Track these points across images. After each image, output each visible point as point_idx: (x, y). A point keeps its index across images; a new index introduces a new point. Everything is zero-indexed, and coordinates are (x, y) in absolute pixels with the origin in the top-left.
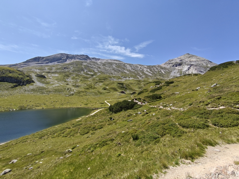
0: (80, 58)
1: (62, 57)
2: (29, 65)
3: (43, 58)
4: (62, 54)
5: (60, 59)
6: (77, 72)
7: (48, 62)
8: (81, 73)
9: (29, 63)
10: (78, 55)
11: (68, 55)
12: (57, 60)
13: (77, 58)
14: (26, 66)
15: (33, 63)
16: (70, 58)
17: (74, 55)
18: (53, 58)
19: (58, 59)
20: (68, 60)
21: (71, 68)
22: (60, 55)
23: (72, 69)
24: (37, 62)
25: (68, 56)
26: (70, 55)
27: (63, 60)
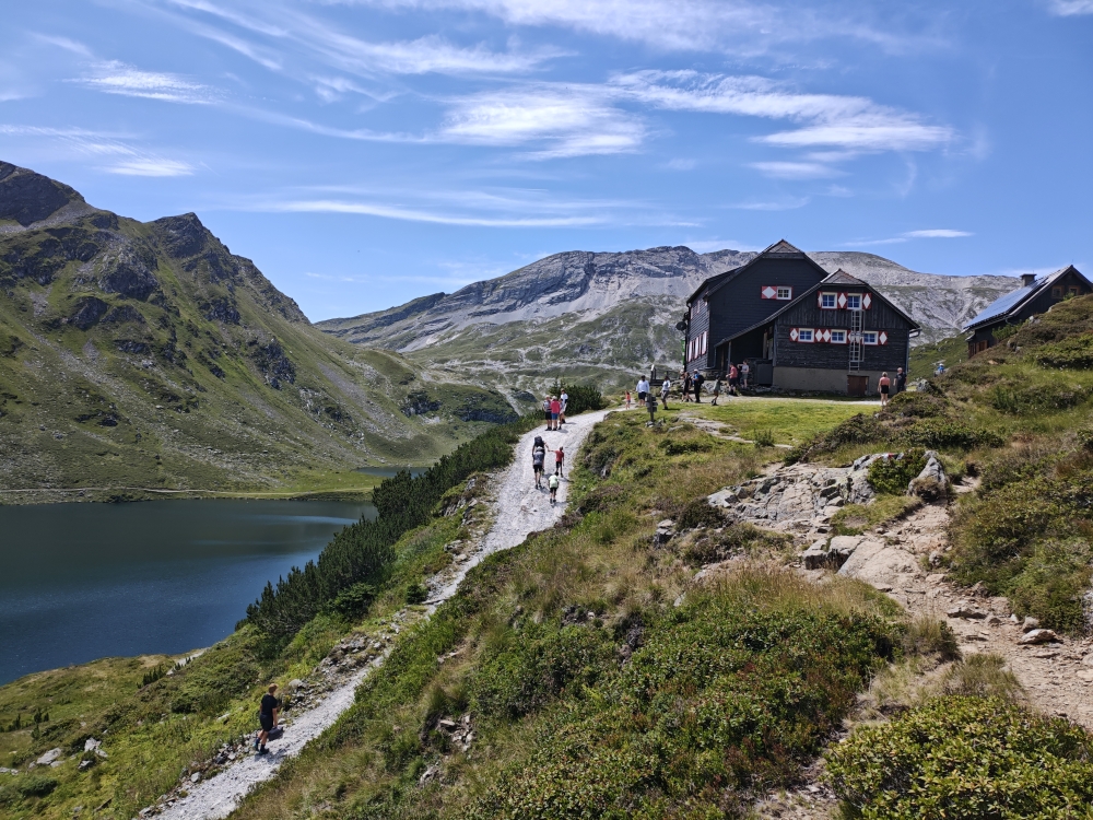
0: (646, 266)
1: (567, 272)
2: (449, 325)
3: (495, 284)
4: (566, 255)
5: (558, 283)
6: (626, 364)
7: (513, 302)
8: (638, 367)
9: (449, 315)
10: (638, 252)
11: (594, 255)
12: (547, 291)
13: (634, 269)
14: (442, 329)
15: (460, 312)
16: (602, 274)
17: (620, 254)
18: (532, 281)
19: (549, 285)
20: (592, 283)
21: (605, 348)
22: (558, 264)
23: (609, 350)
24: (475, 309)
25: (592, 264)
26: (600, 254)
27: (573, 286)
